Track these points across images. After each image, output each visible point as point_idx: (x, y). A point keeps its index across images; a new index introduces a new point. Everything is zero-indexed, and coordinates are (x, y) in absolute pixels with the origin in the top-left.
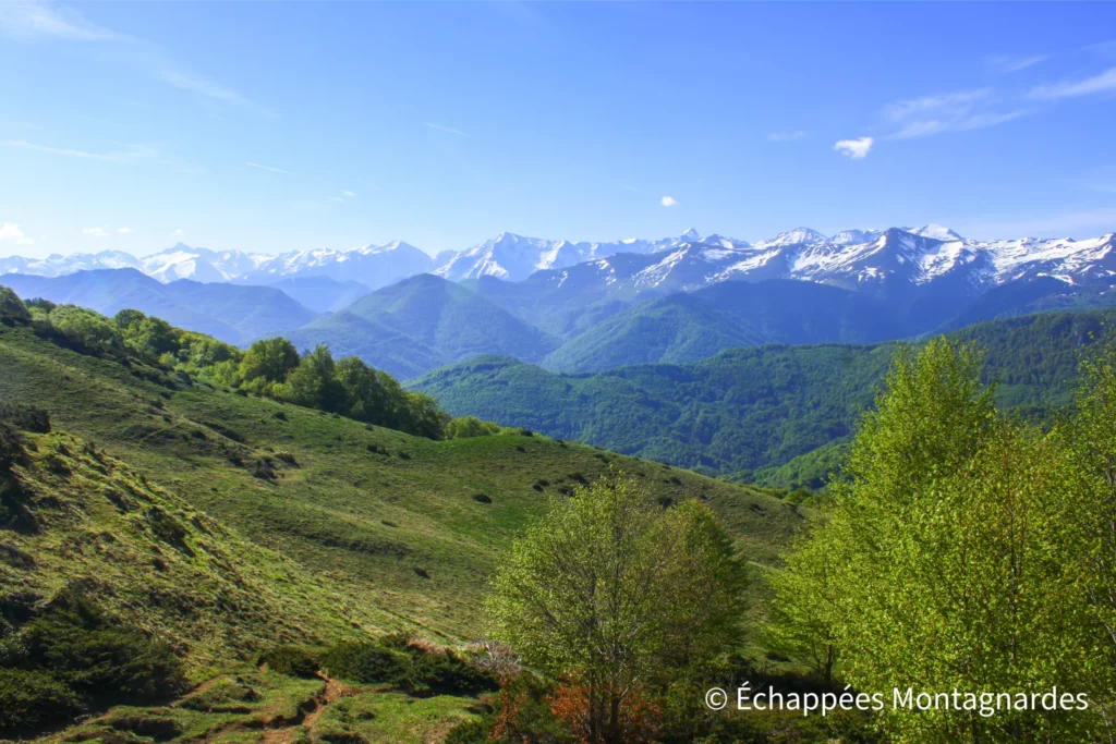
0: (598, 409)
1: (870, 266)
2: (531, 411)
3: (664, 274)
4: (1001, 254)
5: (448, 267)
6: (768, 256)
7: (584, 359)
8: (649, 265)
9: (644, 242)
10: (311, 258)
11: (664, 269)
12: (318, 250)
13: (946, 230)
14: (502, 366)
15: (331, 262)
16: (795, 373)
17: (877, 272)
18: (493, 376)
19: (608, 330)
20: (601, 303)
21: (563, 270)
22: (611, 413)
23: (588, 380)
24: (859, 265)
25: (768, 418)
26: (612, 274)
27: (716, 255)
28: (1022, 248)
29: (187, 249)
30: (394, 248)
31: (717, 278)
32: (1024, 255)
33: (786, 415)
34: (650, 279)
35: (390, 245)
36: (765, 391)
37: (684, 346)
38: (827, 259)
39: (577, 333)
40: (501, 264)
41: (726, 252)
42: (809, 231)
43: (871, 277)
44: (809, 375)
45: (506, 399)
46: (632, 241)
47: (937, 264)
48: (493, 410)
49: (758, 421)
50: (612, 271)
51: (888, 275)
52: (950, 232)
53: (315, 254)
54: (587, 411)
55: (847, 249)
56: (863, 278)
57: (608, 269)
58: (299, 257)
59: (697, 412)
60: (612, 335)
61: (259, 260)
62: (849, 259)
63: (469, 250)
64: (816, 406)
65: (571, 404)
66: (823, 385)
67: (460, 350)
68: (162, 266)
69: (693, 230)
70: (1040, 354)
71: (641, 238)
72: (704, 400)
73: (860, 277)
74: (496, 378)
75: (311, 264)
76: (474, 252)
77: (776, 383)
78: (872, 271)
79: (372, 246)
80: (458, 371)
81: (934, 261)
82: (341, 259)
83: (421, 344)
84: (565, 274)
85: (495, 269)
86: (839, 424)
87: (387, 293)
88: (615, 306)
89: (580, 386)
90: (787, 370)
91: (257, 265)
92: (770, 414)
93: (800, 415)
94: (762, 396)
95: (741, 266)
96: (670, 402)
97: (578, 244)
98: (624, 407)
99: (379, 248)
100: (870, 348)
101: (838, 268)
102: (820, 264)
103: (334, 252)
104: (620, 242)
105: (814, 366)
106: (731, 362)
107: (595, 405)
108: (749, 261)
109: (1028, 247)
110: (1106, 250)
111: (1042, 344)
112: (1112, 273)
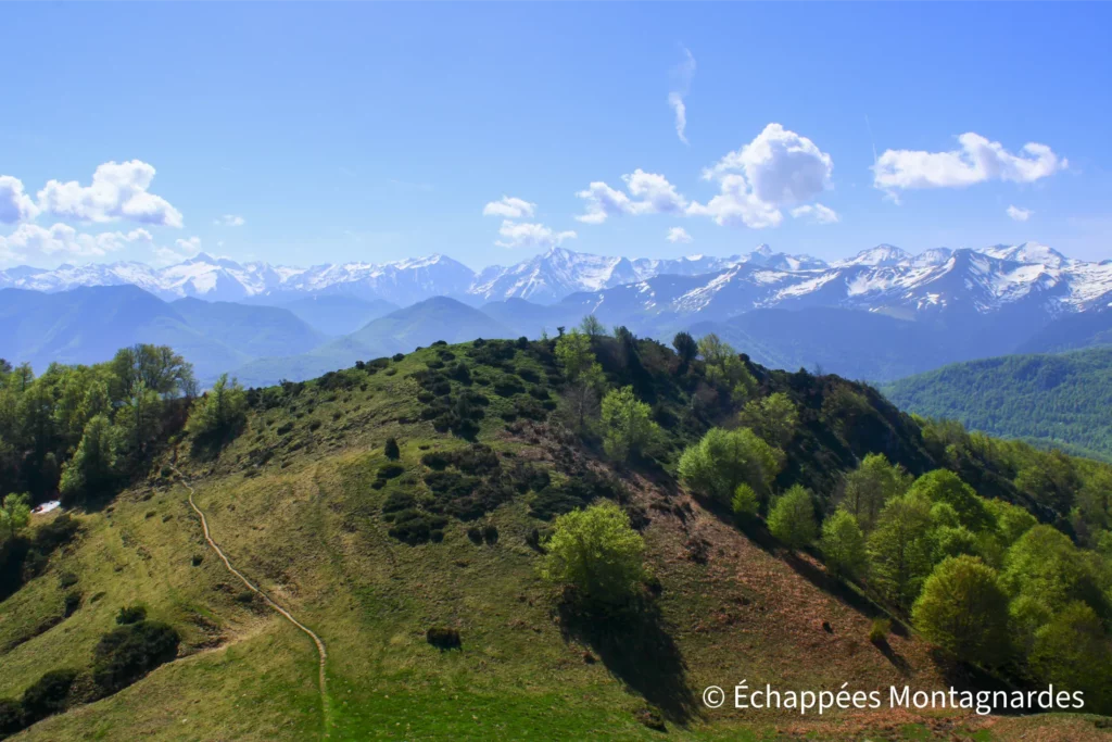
1: (931, 293)
3: (708, 298)
5: (491, 285)
6: (825, 279)
8: (694, 288)
9: (711, 260)
10: (344, 273)
11: (709, 292)
12: (352, 263)
15: (365, 278)
17: (939, 299)
24: (920, 292)
26: (652, 298)
27: (768, 277)
29: (209, 261)
30: (434, 262)
31: (767, 303)
34: (693, 304)
35: (430, 259)
38: (891, 284)
42: (892, 248)
43: (932, 304)
46: (698, 258)
50: (652, 294)
51: (950, 304)
53: (349, 268)
55: (913, 272)
56: (923, 306)
57: (648, 292)
58: (330, 271)
61: (286, 274)
62: (913, 284)
63: (517, 266)
68: (182, 278)
69: (767, 247)
70: (1002, 398)
71: (708, 255)
73: (920, 304)
75: (342, 280)
76: (520, 269)
78: (933, 298)
79: (411, 260)
82: (375, 275)
84: (602, 297)
85: (542, 288)
87: (403, 315)
91: (284, 279)
95: (794, 290)
97: (637, 261)
99: (419, 263)
101: (900, 293)
102: (881, 288)
103: (368, 267)
104: (684, 258)
108: (804, 285)
111: (1007, 389)
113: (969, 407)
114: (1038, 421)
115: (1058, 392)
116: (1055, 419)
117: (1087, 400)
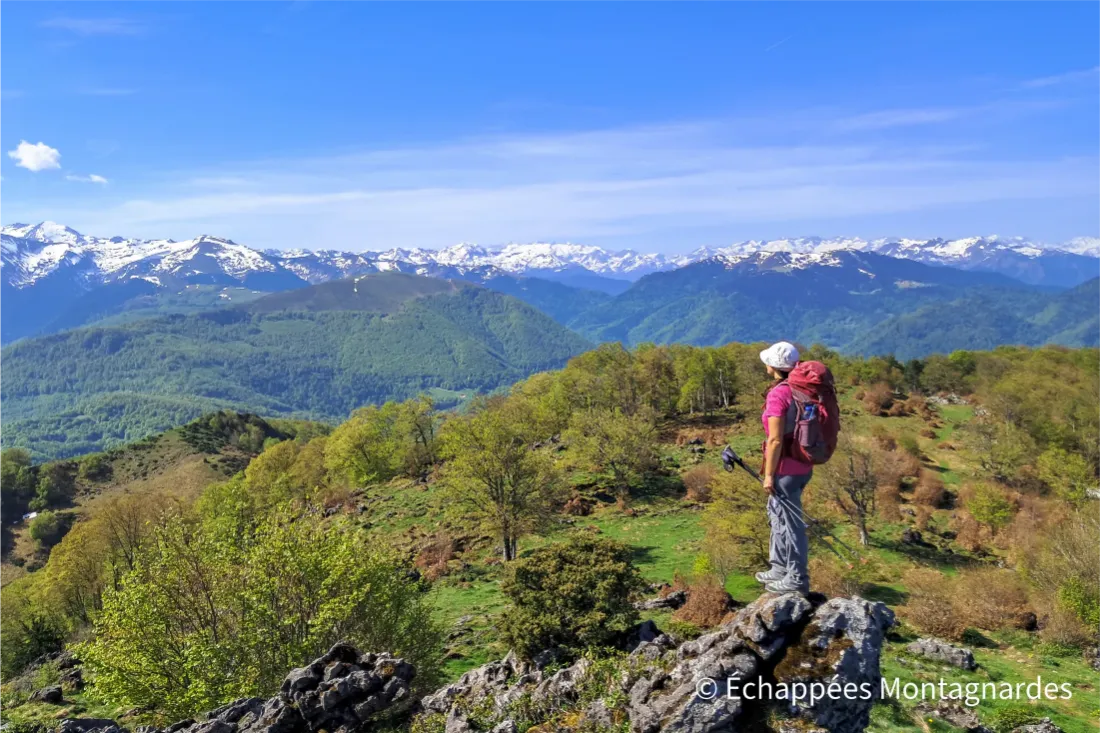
4: (108, 254)
13: (64, 227)
32: (129, 255)
47: (41, 265)
52: (67, 229)
81: (39, 264)
109: (133, 248)
110: (195, 251)
111: (77, 356)
112: (197, 272)
113: (47, 375)
114: (109, 379)
115: (120, 355)
116: (122, 376)
117: (145, 359)
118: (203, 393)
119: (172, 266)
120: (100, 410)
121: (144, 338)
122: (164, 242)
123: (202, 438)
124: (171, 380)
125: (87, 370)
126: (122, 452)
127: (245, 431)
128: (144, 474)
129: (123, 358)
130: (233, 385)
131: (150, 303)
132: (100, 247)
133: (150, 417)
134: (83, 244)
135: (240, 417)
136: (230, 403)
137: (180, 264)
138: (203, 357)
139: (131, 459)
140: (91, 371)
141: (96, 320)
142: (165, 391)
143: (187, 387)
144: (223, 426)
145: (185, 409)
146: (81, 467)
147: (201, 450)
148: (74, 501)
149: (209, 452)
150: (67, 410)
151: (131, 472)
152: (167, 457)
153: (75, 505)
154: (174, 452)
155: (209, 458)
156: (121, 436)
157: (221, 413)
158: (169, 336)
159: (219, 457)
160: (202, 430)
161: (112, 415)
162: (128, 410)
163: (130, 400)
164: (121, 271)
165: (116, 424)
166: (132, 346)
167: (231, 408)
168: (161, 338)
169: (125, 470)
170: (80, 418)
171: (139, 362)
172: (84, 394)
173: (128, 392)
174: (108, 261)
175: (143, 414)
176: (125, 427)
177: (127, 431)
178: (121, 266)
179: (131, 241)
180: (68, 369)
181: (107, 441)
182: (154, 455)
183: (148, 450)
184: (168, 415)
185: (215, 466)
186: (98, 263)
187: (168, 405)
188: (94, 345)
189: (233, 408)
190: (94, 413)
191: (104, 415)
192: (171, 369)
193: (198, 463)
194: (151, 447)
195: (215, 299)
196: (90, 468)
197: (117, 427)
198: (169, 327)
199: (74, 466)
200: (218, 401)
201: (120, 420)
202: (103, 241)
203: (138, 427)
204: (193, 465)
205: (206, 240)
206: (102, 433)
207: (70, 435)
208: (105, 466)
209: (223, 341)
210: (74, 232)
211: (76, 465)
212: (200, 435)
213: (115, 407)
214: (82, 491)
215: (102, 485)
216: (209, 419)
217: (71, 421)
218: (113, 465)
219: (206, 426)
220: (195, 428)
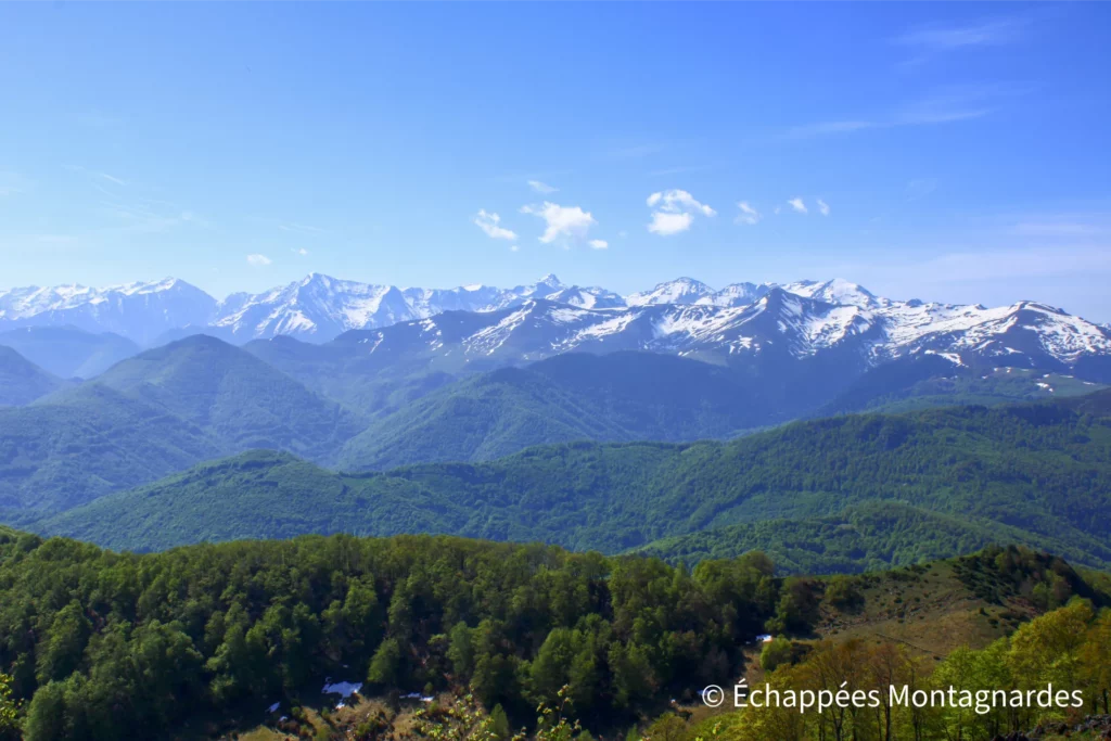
0: (375, 515)
1: (744, 336)
2: (300, 516)
3: (502, 338)
4: (902, 321)
5: (238, 316)
6: (627, 319)
7: (386, 448)
8: (485, 327)
9: (492, 290)
10: (57, 298)
11: (502, 332)
12: (65, 286)
13: (854, 286)
14: (274, 463)
15: (84, 305)
16: (600, 475)
17: (753, 342)
18: (261, 476)
19: (422, 411)
20: (420, 375)
21: (378, 330)
22: (388, 519)
23: (368, 481)
24: (732, 334)
25: (562, 525)
26: (439, 338)
27: (566, 316)
28: (925, 315)
30: (168, 287)
31: (566, 344)
32: (927, 324)
33: (583, 523)
34: (485, 344)
35: (162, 283)
36: (566, 494)
37: (506, 434)
38: (699, 325)
39: (389, 411)
40: (307, 314)
41: (579, 313)
42: (693, 282)
43: (745, 348)
44: (613, 477)
45: (273, 503)
46: (477, 288)
47: (825, 332)
48: (258, 514)
49: (551, 528)
50: (439, 333)
51: (765, 347)
52: (859, 289)
53: (62, 291)
54: (361, 517)
55: (722, 312)
56: (735, 350)
57: (434, 330)
58: (39, 295)
59: (486, 518)
60: (425, 417)
62: (723, 325)
63: (268, 294)
64: (617, 512)
65: (345, 509)
66: (627, 489)
67: (241, 432)
69: (554, 277)
70: (846, 458)
71: (489, 285)
72: (497, 504)
73: (732, 348)
74: (264, 479)
75: (55, 306)
76: (272, 298)
77: (579, 485)
78: (746, 342)
79: (139, 284)
80: (224, 467)
81: (823, 330)
82: (96, 301)
83: (191, 424)
84: (381, 335)
85: (299, 321)
86: (637, 533)
87: (154, 357)
88: (436, 380)
89: (359, 488)
90: (591, 471)
92: (566, 522)
93: (596, 523)
94: (562, 500)
95: (595, 330)
96: (458, 506)
97: (408, 290)
98: (404, 512)
99: (149, 288)
100: (682, 448)
101: (710, 336)
102: (690, 330)
103: (86, 291)
104: (462, 289)
105: (621, 467)
106: (531, 460)
107: (372, 510)
108: (606, 325)
109: (932, 314)
110: (1010, 323)
111: (850, 449)
112: (1011, 350)
113: (814, 468)
114: (883, 483)
115: (900, 452)
116: (898, 480)
117: (929, 462)
118: (999, 516)
119: (978, 340)
120: (867, 520)
121: (931, 433)
122: (972, 309)
123: (982, 580)
124: (959, 494)
125: (859, 467)
126: (878, 580)
127: (1043, 579)
128: (901, 615)
129: (902, 456)
130: (1041, 511)
131: (944, 389)
132: (893, 313)
133: (926, 540)
134: (875, 308)
135: (1038, 558)
136: (1034, 537)
137: (988, 338)
138: (1005, 467)
139: (887, 590)
140: (863, 469)
141: (876, 405)
142: (949, 507)
143: (978, 505)
144: (1013, 568)
145: (973, 536)
146: (828, 590)
147: (979, 596)
148: (815, 631)
149: (990, 601)
150: (830, 515)
151: (886, 608)
152: (934, 597)
153: (816, 636)
154: (942, 591)
155: (987, 610)
156: (888, 558)
157: (1013, 549)
158: (963, 434)
159: (1001, 610)
160: (984, 568)
161: (880, 529)
162: (900, 526)
163: (904, 512)
164: (913, 345)
165: (883, 541)
166: (915, 443)
167: (1029, 543)
168: (953, 435)
169: (878, 603)
170: (844, 526)
171: (922, 464)
172: (852, 497)
173: (903, 502)
174: (901, 329)
175: (918, 534)
176: (893, 548)
177: (896, 554)
178: (915, 337)
179: (931, 305)
180: (838, 464)
181: (871, 561)
182: (916, 591)
183: (910, 582)
184: (950, 541)
185: (994, 622)
186: (889, 331)
187: (951, 526)
188: (871, 436)
189: (1036, 544)
190: (860, 524)
191: (871, 528)
192: (961, 479)
193: (973, 613)
194: (914, 579)
195: (1030, 390)
196: (838, 593)
197: (884, 546)
198: (965, 422)
199: (820, 587)
200: (1017, 531)
201: (890, 537)
202: (897, 304)
203: (909, 550)
204: (963, 614)
205: (1027, 307)
206: (866, 550)
207: (829, 548)
208: (857, 595)
209: (1033, 448)
210: (866, 292)
211: (824, 586)
212: (979, 575)
213: (885, 519)
214: (825, 621)
215: (848, 618)
216: (995, 554)
217: (832, 528)
218: (866, 594)
219: (990, 563)
220: (975, 563)
